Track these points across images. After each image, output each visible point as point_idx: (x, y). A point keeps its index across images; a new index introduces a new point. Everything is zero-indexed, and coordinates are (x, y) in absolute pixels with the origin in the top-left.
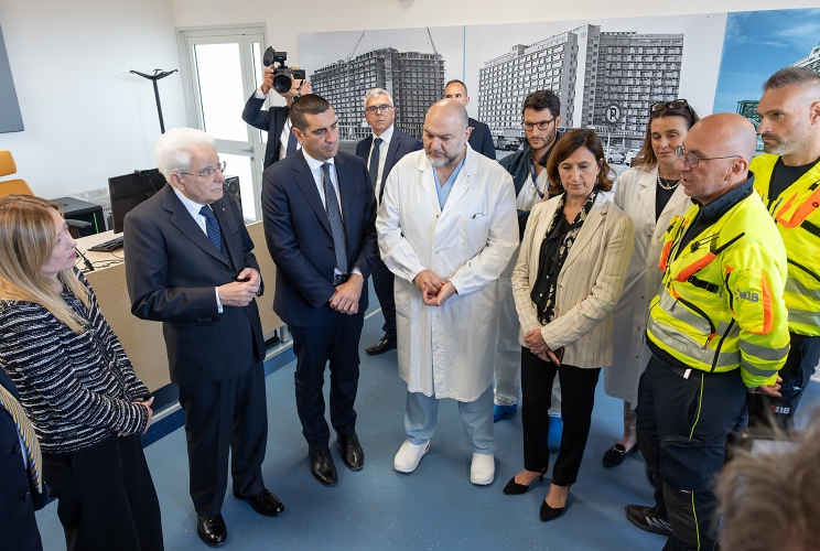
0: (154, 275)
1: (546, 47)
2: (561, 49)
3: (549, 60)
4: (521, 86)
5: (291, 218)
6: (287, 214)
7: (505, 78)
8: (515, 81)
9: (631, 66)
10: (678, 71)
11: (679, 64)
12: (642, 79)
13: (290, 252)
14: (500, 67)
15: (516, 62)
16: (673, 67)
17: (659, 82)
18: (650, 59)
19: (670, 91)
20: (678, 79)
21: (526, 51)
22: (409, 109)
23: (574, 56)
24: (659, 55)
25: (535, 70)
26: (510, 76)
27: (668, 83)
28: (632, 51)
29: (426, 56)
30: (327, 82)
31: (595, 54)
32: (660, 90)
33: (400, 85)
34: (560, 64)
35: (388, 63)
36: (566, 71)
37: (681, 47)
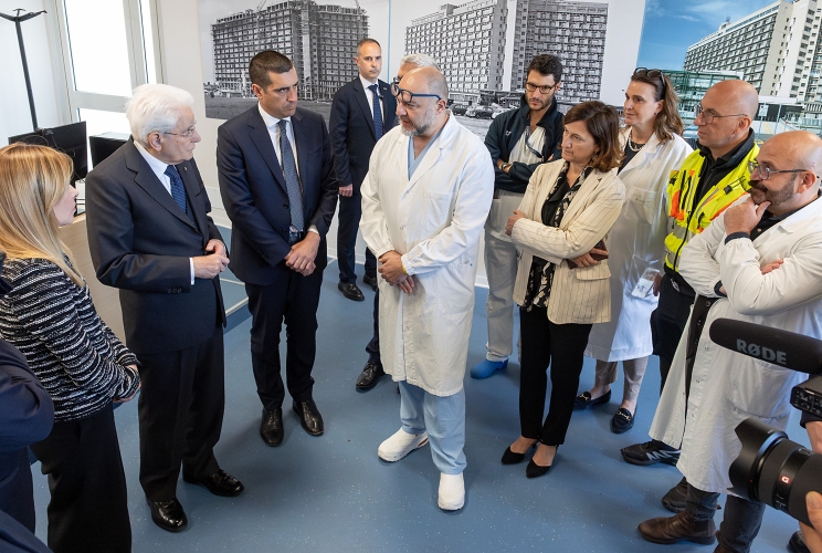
0: (122, 237)
1: (475, 8)
2: (490, 11)
3: (478, 21)
4: (449, 47)
5: (246, 174)
6: (243, 170)
7: (433, 37)
8: (444, 41)
9: (559, 32)
10: (603, 39)
11: (604, 32)
12: (570, 45)
13: (245, 208)
14: (428, 27)
15: (445, 22)
16: (598, 35)
17: (585, 49)
18: (577, 26)
19: (595, 57)
20: (603, 47)
21: (456, 12)
22: (329, 66)
23: (504, 19)
24: (585, 22)
25: (464, 31)
26: (438, 36)
27: (593, 50)
28: (560, 17)
29: (348, 10)
30: (232, 33)
31: (524, 18)
32: (586, 57)
33: (319, 40)
34: (489, 26)
35: (304, 16)
36: (496, 34)
37: (605, 16)
